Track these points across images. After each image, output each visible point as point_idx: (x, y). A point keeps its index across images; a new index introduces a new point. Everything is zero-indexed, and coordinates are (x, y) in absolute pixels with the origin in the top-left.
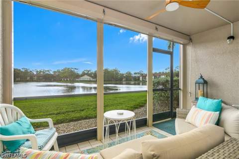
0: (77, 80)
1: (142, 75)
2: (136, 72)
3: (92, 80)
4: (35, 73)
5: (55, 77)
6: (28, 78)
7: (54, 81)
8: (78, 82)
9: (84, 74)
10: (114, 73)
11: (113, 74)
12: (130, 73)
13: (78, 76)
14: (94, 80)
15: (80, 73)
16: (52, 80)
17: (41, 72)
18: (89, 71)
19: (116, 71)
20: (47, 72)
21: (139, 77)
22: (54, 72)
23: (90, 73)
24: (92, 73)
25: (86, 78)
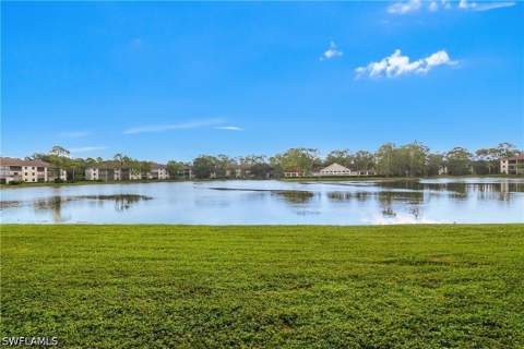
0: (315, 174)
1: (509, 154)
2: (487, 147)
3: (350, 174)
4: (239, 163)
5: (272, 169)
6: (228, 173)
7: (272, 177)
8: (317, 179)
9: (330, 161)
10: (412, 154)
11: (408, 157)
12: (462, 153)
13: (317, 166)
14: (355, 174)
15: (323, 158)
16: (268, 175)
17: (248, 159)
18: (342, 153)
19: (415, 148)
20: (258, 161)
21: (497, 163)
22: (271, 159)
23: (344, 157)
24: (351, 158)
25: (336, 169)
